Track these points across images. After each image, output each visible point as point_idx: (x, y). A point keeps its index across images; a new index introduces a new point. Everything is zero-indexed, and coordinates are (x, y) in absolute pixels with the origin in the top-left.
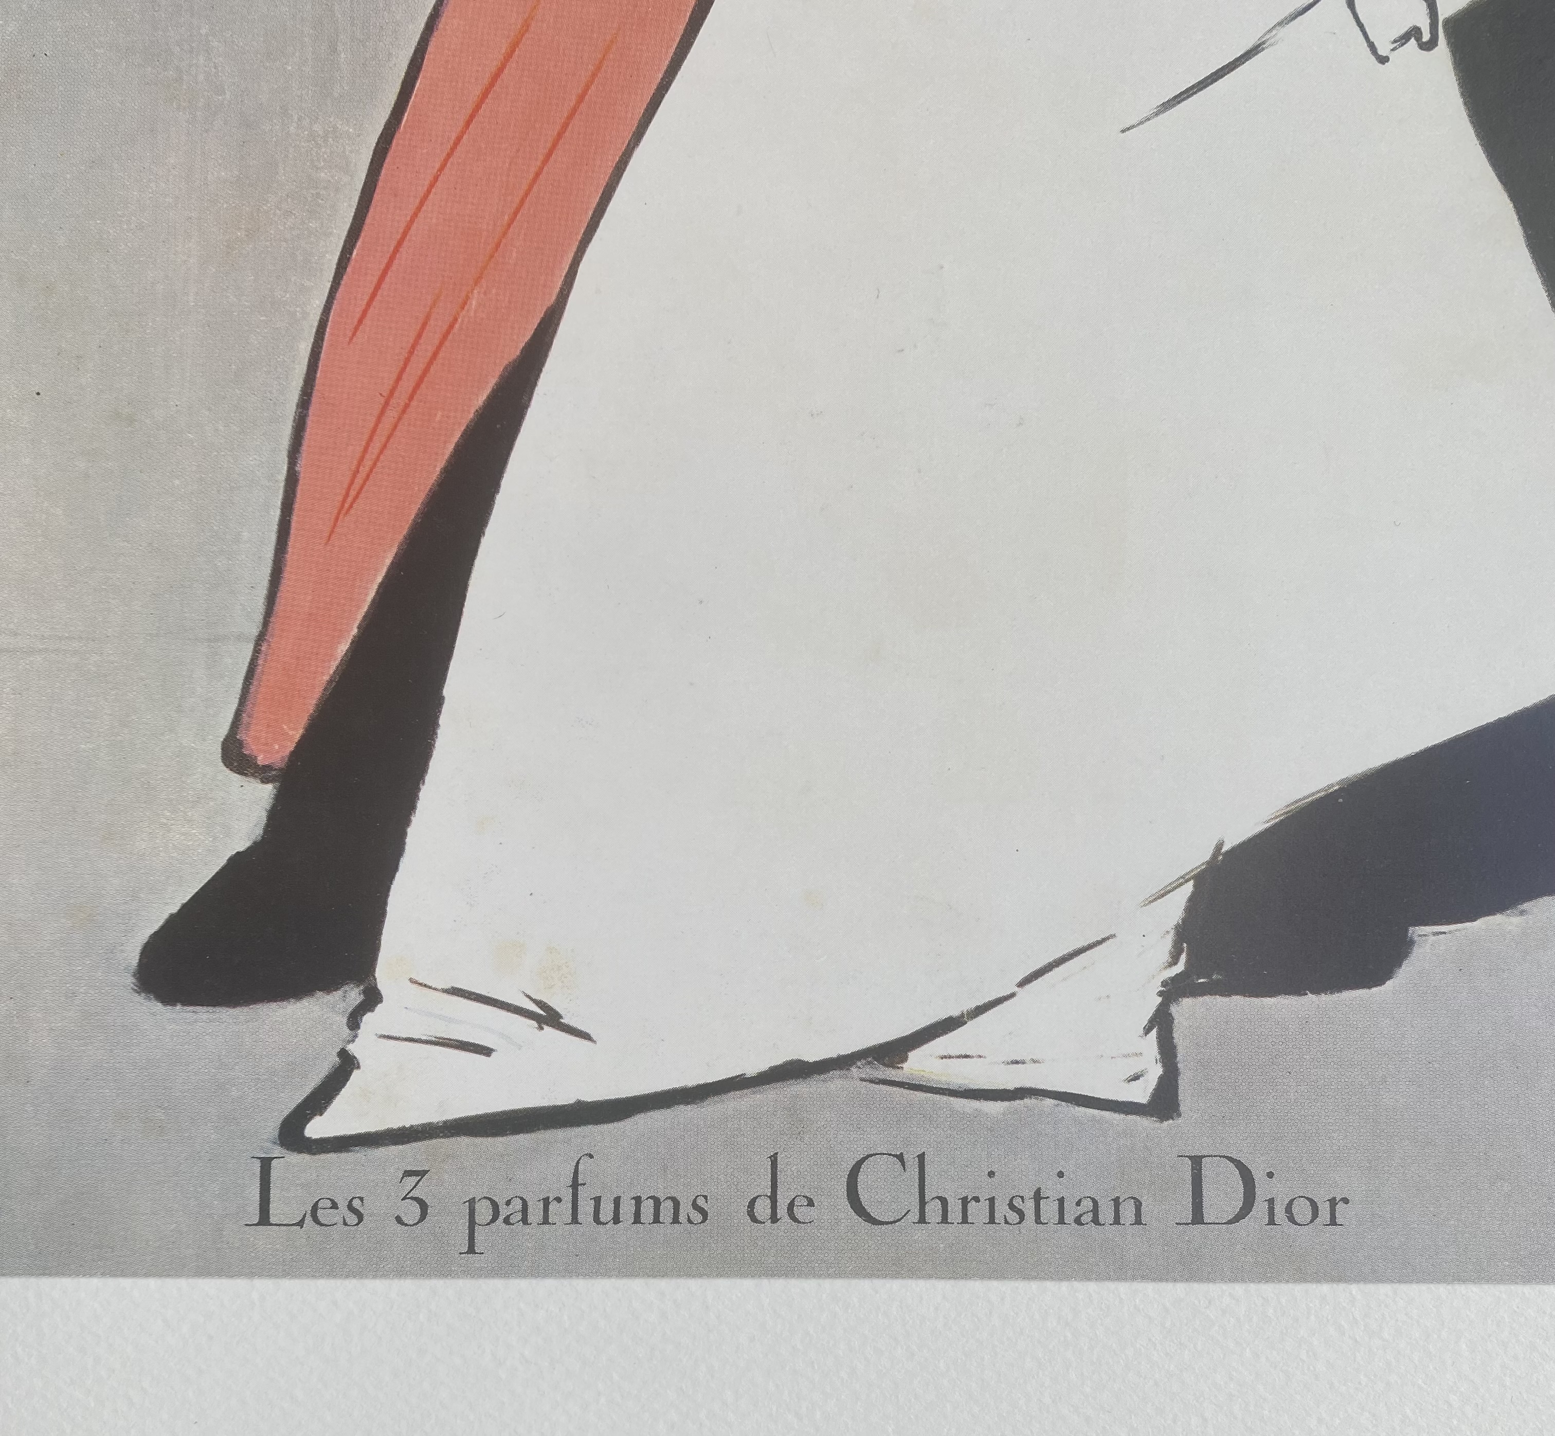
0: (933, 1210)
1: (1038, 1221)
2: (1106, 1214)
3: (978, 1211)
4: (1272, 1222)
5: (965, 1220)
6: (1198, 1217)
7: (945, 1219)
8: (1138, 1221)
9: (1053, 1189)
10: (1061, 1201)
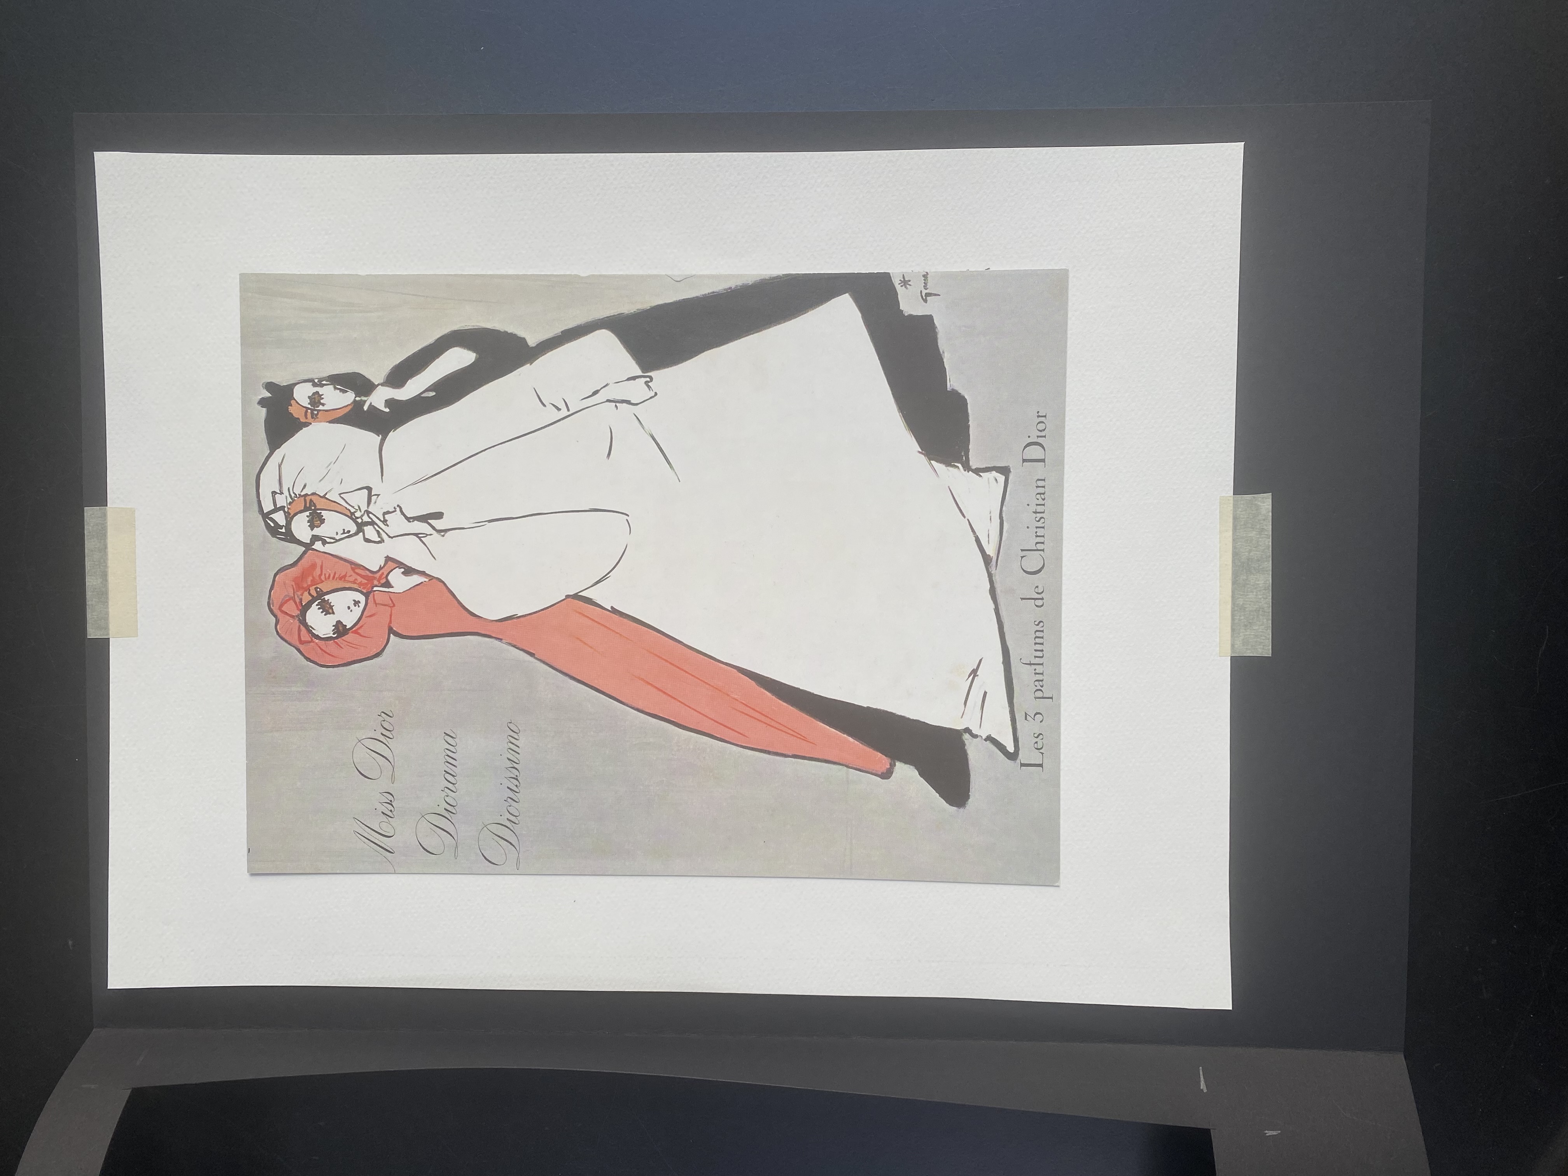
0: (1040, 546)
1: (1044, 512)
2: (1041, 490)
3: (1040, 532)
4: (1045, 437)
5: (1043, 536)
6: (1043, 461)
7: (1043, 543)
8: (1044, 480)
9: (1033, 508)
10: (1037, 505)
